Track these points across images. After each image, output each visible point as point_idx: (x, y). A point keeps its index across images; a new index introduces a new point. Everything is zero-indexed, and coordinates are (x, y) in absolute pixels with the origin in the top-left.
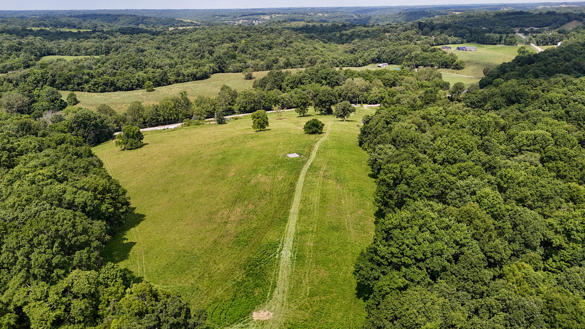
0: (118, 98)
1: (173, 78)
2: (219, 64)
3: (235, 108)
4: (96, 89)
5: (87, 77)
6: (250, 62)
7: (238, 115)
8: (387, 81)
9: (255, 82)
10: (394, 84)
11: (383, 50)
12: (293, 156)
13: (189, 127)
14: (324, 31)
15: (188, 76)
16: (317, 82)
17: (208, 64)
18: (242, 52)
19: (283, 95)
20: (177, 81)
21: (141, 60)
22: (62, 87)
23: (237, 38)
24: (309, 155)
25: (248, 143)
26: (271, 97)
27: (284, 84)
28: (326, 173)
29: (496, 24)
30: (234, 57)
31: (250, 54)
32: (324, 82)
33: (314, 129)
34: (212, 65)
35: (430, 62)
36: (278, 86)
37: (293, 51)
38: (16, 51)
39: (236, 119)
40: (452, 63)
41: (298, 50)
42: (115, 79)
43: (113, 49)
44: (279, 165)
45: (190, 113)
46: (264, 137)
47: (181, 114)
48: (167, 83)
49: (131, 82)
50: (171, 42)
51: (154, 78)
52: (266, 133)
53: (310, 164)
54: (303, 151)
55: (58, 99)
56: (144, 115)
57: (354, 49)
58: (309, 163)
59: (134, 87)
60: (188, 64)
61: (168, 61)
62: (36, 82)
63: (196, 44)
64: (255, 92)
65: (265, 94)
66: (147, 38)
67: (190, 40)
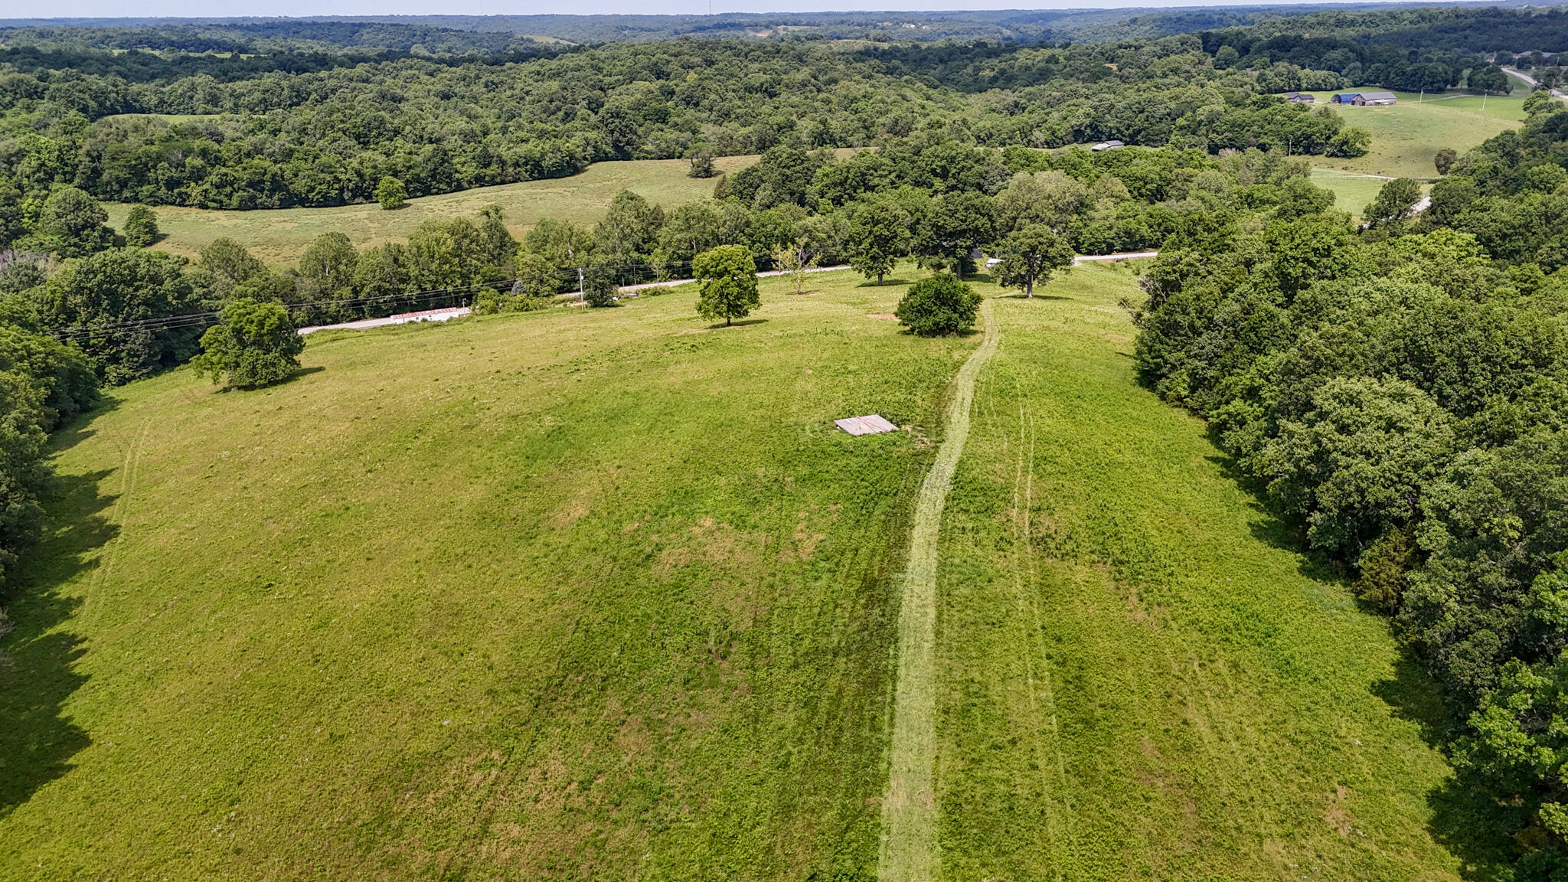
0: (289, 226)
1: (470, 170)
2: (617, 134)
3: (656, 260)
4: (226, 200)
5: (198, 162)
6: (708, 130)
7: (663, 284)
8: (1138, 184)
9: (720, 185)
10: (1158, 195)
11: (1107, 104)
12: (866, 430)
13: (493, 315)
14: (925, 58)
15: (516, 165)
16: (917, 184)
17: (579, 133)
18: (688, 103)
19: (809, 221)
20: (480, 181)
21: (382, 122)
22: (120, 192)
23: (674, 66)
24: (939, 423)
25: (671, 369)
26: (770, 228)
27: (812, 191)
28: (1044, 518)
29: (1424, 43)
30: (662, 117)
31: (711, 110)
32: (938, 184)
33: (942, 315)
34: (592, 135)
35: (1257, 135)
36: (792, 194)
37: (839, 103)
38: (30, 96)
39: (656, 293)
40: (1329, 138)
41: (855, 100)
42: (288, 169)
43: (314, 96)
44: (803, 470)
45: (506, 272)
46: (740, 347)
47: (479, 277)
48: (449, 184)
49: (338, 180)
50: (483, 80)
51: (410, 167)
52: (748, 333)
53: (951, 471)
54: (910, 405)
55: (93, 227)
56: (357, 278)
57: (1016, 105)
58: (946, 464)
59: (347, 195)
60: (522, 134)
61: (461, 124)
62: (42, 175)
63: (554, 85)
64: (718, 211)
65: (752, 217)
66: (419, 69)
67: (539, 73)
